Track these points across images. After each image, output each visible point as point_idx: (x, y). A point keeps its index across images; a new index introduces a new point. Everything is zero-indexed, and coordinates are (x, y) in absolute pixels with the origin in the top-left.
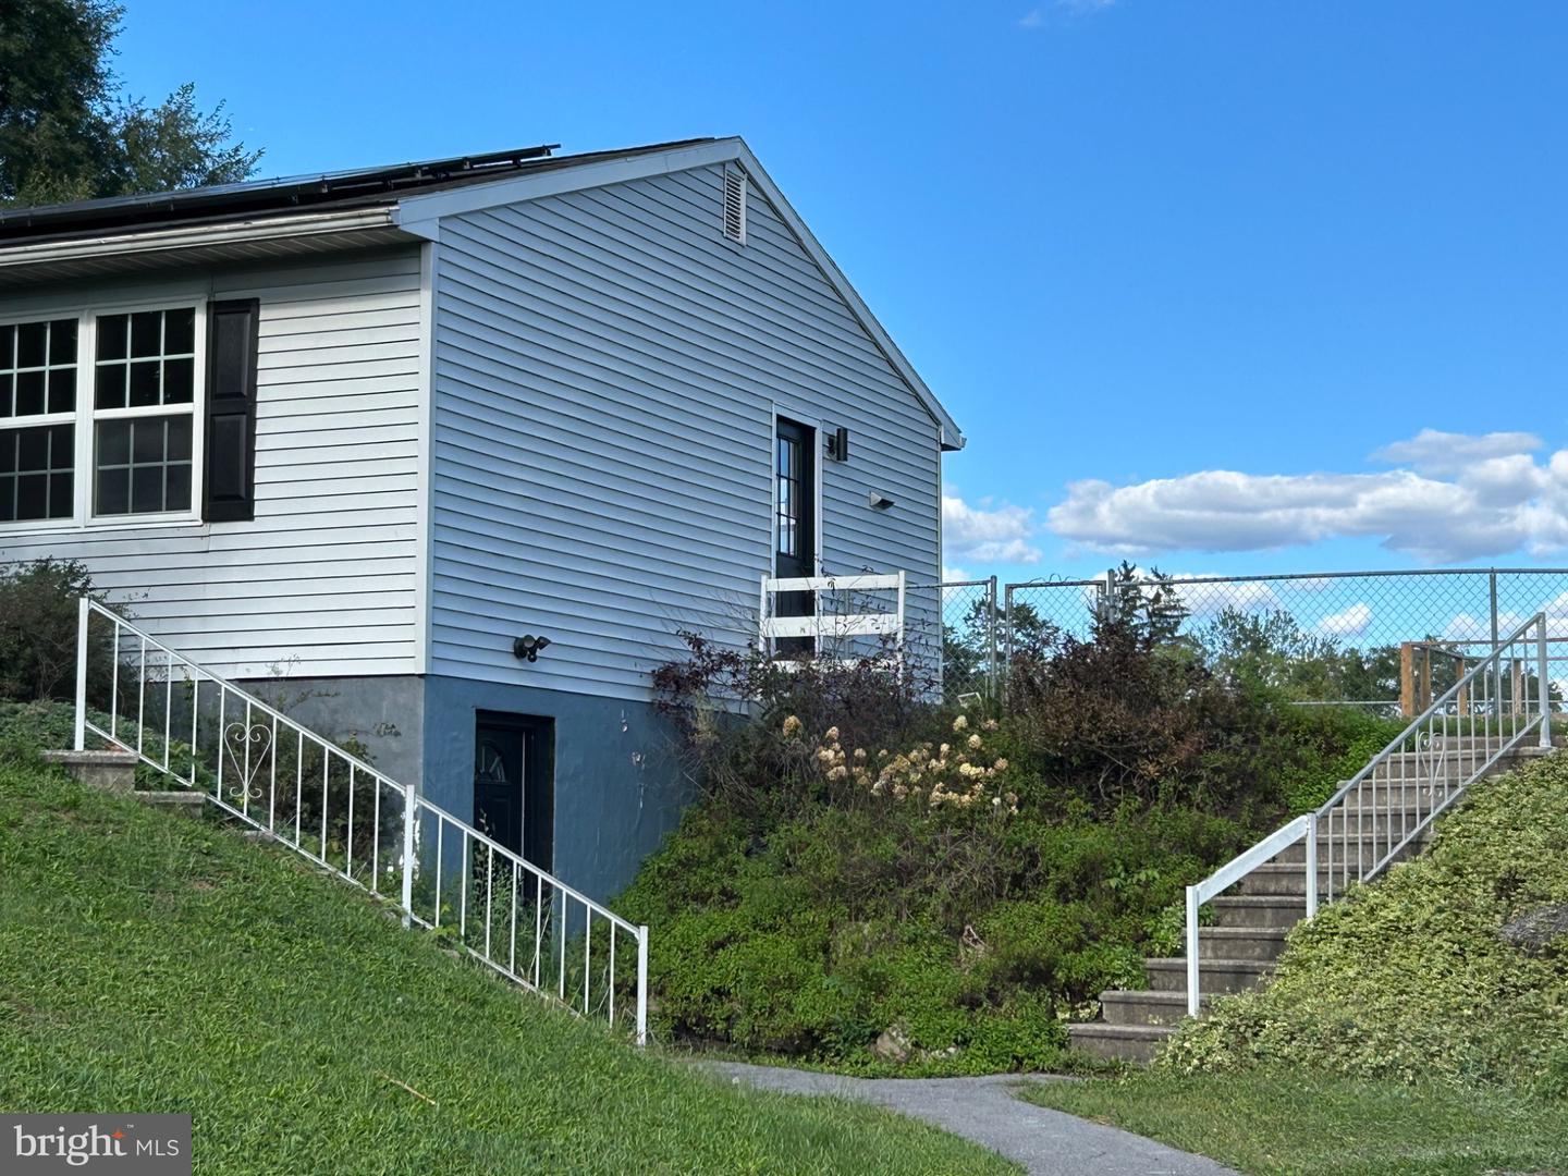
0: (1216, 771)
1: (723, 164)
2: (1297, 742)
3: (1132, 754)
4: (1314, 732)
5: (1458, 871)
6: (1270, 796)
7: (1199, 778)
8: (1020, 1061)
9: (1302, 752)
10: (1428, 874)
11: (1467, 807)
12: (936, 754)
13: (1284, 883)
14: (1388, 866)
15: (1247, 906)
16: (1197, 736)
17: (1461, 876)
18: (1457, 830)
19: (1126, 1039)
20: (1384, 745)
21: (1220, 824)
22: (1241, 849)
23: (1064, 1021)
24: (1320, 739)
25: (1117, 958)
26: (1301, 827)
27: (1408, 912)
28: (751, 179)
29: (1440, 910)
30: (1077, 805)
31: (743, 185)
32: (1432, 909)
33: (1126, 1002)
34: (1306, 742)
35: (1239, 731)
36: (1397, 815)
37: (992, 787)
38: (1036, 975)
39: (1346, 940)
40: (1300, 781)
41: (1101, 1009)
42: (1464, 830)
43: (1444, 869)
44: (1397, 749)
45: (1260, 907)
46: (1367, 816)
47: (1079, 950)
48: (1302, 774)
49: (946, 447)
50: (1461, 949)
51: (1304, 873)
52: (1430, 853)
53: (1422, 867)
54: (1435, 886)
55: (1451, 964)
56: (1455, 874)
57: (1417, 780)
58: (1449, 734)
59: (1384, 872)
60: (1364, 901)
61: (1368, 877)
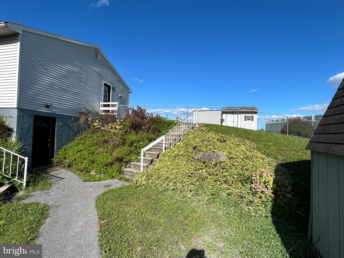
0: (153, 128)
1: (95, 48)
2: (164, 124)
3: (142, 126)
4: (166, 123)
5: (187, 145)
6: (160, 132)
7: (151, 129)
8: (113, 177)
9: (165, 126)
10: (182, 145)
11: (187, 134)
12: (114, 125)
13: (161, 145)
14: (176, 143)
15: (155, 148)
16: (151, 123)
17: (187, 146)
18: (186, 138)
19: (132, 172)
20: (175, 125)
21: (152, 136)
22: (155, 139)
23: (123, 168)
24: (167, 124)
25: (133, 157)
26: (163, 137)
27: (179, 152)
28: (100, 52)
29: (184, 152)
30: (134, 132)
31: (99, 52)
32: (182, 151)
33: (134, 165)
34: (165, 124)
35: (156, 123)
36: (177, 135)
37: (120, 129)
38: (120, 160)
39: (169, 157)
40: (164, 130)
41: (130, 165)
42: (187, 138)
43: (185, 145)
44: (178, 126)
45: (157, 149)
46: (173, 135)
47: (128, 155)
48: (164, 129)
49: (130, 92)
50: (188, 160)
51: (163, 144)
52: (182, 141)
53: (181, 144)
54: (183, 147)
55: (186, 163)
56: (186, 146)
57: (180, 130)
58: (185, 124)
59: (175, 144)
60: (172, 150)
61: (173, 145)
